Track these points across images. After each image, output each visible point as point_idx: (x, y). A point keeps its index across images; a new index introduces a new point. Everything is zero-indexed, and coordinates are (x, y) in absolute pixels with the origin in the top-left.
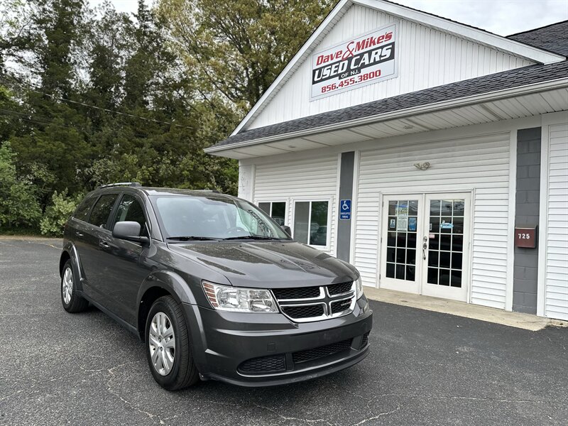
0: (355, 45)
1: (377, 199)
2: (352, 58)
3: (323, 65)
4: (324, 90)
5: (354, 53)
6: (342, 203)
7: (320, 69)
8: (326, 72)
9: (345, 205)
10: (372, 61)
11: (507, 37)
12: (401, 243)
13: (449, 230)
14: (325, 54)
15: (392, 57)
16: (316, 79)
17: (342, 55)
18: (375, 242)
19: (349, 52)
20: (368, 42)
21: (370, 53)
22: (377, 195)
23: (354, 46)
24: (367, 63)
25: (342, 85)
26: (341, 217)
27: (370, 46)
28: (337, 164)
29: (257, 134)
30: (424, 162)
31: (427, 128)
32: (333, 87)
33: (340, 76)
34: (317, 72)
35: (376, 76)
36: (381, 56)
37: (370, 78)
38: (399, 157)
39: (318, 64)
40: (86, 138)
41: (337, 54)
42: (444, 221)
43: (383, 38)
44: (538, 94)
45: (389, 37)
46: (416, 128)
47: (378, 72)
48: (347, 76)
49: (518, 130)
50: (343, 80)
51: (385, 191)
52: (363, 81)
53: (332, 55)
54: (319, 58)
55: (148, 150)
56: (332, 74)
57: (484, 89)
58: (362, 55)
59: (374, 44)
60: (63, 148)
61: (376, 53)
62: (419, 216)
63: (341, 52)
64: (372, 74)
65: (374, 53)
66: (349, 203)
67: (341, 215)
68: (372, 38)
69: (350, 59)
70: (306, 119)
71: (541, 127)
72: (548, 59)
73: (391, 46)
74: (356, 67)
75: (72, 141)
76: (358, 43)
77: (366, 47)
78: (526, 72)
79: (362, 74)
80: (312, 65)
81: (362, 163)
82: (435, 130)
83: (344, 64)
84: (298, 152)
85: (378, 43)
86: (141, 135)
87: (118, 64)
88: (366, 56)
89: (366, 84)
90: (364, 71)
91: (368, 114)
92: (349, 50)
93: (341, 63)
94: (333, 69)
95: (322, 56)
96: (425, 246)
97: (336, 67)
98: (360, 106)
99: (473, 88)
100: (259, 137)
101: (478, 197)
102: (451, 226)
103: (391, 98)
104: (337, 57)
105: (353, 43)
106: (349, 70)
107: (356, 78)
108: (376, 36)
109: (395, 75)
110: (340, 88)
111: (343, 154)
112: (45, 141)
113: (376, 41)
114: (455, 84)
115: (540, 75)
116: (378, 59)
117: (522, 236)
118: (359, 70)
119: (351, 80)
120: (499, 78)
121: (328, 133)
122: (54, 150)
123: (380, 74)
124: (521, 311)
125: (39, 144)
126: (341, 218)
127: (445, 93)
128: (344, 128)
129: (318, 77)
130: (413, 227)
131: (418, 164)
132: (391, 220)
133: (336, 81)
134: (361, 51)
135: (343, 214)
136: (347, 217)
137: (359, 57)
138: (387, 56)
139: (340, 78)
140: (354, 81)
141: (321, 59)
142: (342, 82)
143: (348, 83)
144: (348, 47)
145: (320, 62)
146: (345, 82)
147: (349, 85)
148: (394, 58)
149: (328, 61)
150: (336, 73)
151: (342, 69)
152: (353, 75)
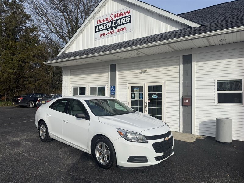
0: (114, 15)
1: (126, 86)
2: (113, 21)
3: (100, 24)
4: (101, 35)
5: (114, 19)
6: (111, 87)
7: (99, 26)
8: (101, 27)
9: (112, 88)
10: (122, 23)
11: (177, 15)
13: (156, 99)
15: (130, 22)
16: (97, 30)
19: (111, 19)
20: (119, 14)
21: (120, 19)
22: (126, 83)
23: (113, 16)
24: (119, 24)
25: (109, 34)
27: (121, 16)
29: (70, 55)
30: (145, 69)
31: (146, 54)
32: (105, 34)
33: (108, 29)
34: (97, 27)
35: (124, 30)
36: (125, 21)
39: (97, 23)
41: (106, 19)
42: (154, 95)
43: (126, 13)
44: (191, 40)
45: (129, 12)
46: (141, 54)
47: (124, 28)
48: (111, 30)
49: (183, 56)
50: (109, 31)
51: (129, 82)
52: (118, 32)
53: (104, 20)
54: (98, 20)
56: (104, 28)
57: (169, 38)
58: (117, 20)
59: (122, 15)
61: (123, 20)
62: (144, 93)
63: (108, 18)
65: (122, 19)
66: (114, 87)
68: (121, 13)
69: (112, 22)
70: (93, 49)
71: (192, 54)
72: (194, 25)
73: (129, 17)
74: (115, 25)
76: (115, 15)
77: (119, 17)
78: (186, 31)
79: (117, 29)
81: (119, 69)
82: (149, 55)
83: (109, 24)
84: (90, 64)
85: (124, 15)
88: (119, 21)
90: (118, 28)
91: (120, 48)
92: (111, 18)
93: (108, 24)
94: (105, 26)
95: (99, 20)
96: (146, 105)
97: (106, 25)
98: (117, 43)
99: (164, 37)
100: (71, 57)
101: (167, 84)
102: (156, 97)
103: (130, 41)
104: (106, 21)
105: (113, 14)
106: (111, 27)
107: (115, 30)
108: (123, 12)
110: (108, 35)
113: (123, 14)
114: (157, 35)
115: (192, 32)
116: (124, 22)
117: (185, 101)
118: (116, 27)
119: (113, 32)
120: (175, 33)
121: (103, 56)
123: (125, 29)
124: (186, 132)
126: (111, 94)
127: (153, 39)
128: (110, 54)
129: (98, 29)
130: (141, 96)
132: (132, 95)
134: (117, 18)
135: (112, 92)
136: (113, 94)
137: (116, 21)
138: (128, 21)
139: (108, 30)
140: (114, 32)
141: (99, 21)
142: (109, 32)
143: (111, 33)
144: (111, 16)
145: (98, 23)
146: (110, 32)
147: (112, 34)
148: (131, 22)
149: (102, 22)
150: (106, 28)
151: (109, 26)
152: (113, 29)
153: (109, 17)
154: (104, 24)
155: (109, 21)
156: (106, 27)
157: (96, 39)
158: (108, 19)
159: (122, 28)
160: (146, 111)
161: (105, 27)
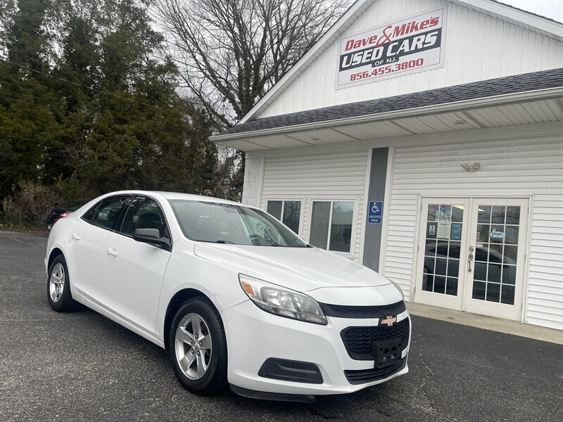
0: (393, 29)
1: (414, 202)
2: (389, 44)
3: (353, 50)
4: (353, 78)
5: (392, 39)
6: (371, 205)
7: (349, 55)
8: (357, 59)
9: (375, 207)
10: (413, 48)
13: (499, 241)
14: (356, 39)
15: (438, 44)
16: (344, 66)
17: (377, 40)
18: (410, 251)
19: (385, 38)
20: (408, 27)
21: (411, 39)
22: (415, 197)
23: (392, 30)
25: (376, 74)
26: (369, 220)
27: (411, 31)
28: (367, 161)
29: (273, 124)
30: (473, 162)
31: (479, 123)
33: (373, 63)
34: (346, 58)
35: (418, 65)
36: (424, 43)
37: (410, 67)
38: (442, 155)
40: (59, 120)
41: (371, 39)
42: (494, 230)
43: (427, 24)
45: (435, 22)
46: (468, 124)
47: (420, 61)
48: (382, 64)
50: (377, 68)
51: (424, 193)
52: (401, 70)
53: (364, 40)
54: (348, 42)
55: (129, 138)
56: (364, 61)
58: (401, 41)
59: (417, 29)
60: (33, 128)
61: (419, 40)
62: (464, 223)
63: (376, 37)
64: (412, 63)
65: (415, 39)
66: (380, 205)
68: (414, 23)
69: (386, 46)
70: (333, 109)
73: (437, 32)
74: (394, 54)
75: (42, 122)
76: (397, 28)
77: (407, 32)
79: (400, 62)
80: (339, 49)
81: (396, 161)
82: (488, 127)
83: (378, 51)
85: (421, 28)
86: (122, 121)
87: (96, 40)
88: (406, 42)
89: (405, 73)
90: (402, 59)
91: (414, 105)
92: (385, 35)
93: (376, 50)
94: (366, 55)
95: (353, 41)
96: (471, 256)
97: (368, 53)
101: (537, 204)
102: (503, 235)
104: (370, 43)
105: (391, 27)
106: (384, 57)
107: (393, 66)
108: (419, 21)
109: (440, 64)
110: (373, 76)
111: (374, 149)
112: (12, 118)
113: (419, 26)
116: (420, 46)
118: (397, 57)
121: (365, 125)
122: (22, 130)
123: (422, 64)
125: (5, 121)
126: (370, 222)
128: (386, 120)
129: (346, 63)
130: (456, 232)
131: (466, 165)
132: (431, 227)
133: (369, 68)
134: (400, 37)
135: (371, 217)
136: (377, 221)
137: (397, 43)
138: (432, 44)
139: (373, 66)
140: (390, 69)
141: (351, 44)
142: (376, 70)
143: (383, 71)
144: (384, 32)
145: (349, 47)
146: (380, 71)
147: (384, 74)
148: (440, 46)
149: (359, 46)
150: (368, 60)
151: (377, 56)
152: (389, 63)
154: (363, 50)
155: (380, 43)
156: (370, 57)
157: (339, 87)
158: (375, 39)
159: (414, 61)
160: (470, 271)
161: (367, 58)
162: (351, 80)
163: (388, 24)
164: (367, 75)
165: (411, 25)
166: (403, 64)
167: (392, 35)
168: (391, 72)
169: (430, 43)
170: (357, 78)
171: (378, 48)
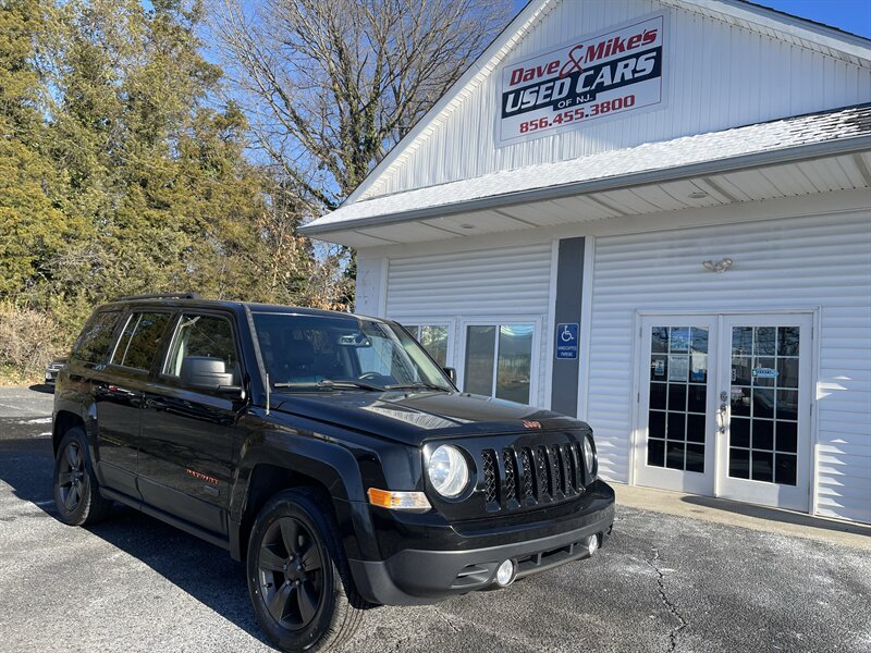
0: (585, 50)
2: (579, 73)
3: (523, 84)
4: (524, 128)
5: (583, 66)
7: (517, 93)
8: (529, 97)
10: (617, 79)
12: (677, 402)
15: (656, 72)
16: (509, 109)
19: (572, 64)
20: (609, 47)
21: (613, 65)
22: (630, 315)
23: (583, 52)
25: (560, 121)
26: (558, 354)
27: (614, 53)
30: (721, 257)
31: (731, 197)
33: (555, 105)
34: (511, 97)
35: (626, 106)
36: (634, 71)
38: (670, 247)
39: (512, 83)
41: (551, 67)
42: (760, 365)
45: (650, 37)
46: (712, 198)
47: (629, 99)
48: (570, 105)
50: (562, 112)
52: (600, 114)
53: (539, 69)
54: (514, 73)
56: (541, 101)
58: (598, 69)
59: (622, 50)
62: (711, 355)
63: (558, 63)
64: (617, 103)
65: (621, 65)
66: (575, 330)
67: (559, 352)
68: (617, 39)
69: (574, 77)
73: (654, 54)
74: (588, 89)
76: (591, 49)
77: (607, 55)
79: (598, 101)
80: (500, 84)
81: (598, 257)
83: (562, 84)
85: (629, 47)
88: (606, 70)
89: (607, 119)
90: (601, 97)
92: (573, 60)
93: (558, 83)
94: (543, 92)
95: (521, 71)
96: (723, 409)
101: (827, 321)
102: (774, 374)
104: (549, 72)
105: (580, 47)
108: (625, 37)
109: (661, 103)
110: (556, 124)
111: (561, 241)
113: (626, 44)
116: (628, 76)
118: (592, 94)
119: (577, 113)
121: (547, 202)
123: (632, 103)
126: (560, 356)
131: (710, 262)
132: (657, 362)
134: (596, 62)
135: (562, 348)
136: (570, 354)
137: (592, 72)
138: (648, 72)
139: (556, 109)
140: (582, 113)
141: (519, 74)
142: (560, 115)
143: (571, 117)
144: (570, 55)
145: (516, 80)
146: (566, 115)
147: (574, 121)
148: (660, 75)
149: (532, 78)
150: (548, 100)
151: (560, 93)
152: (580, 103)
153: (564, 59)
154: (539, 85)
155: (564, 72)
156: (550, 95)
157: (501, 142)
158: (557, 66)
159: (620, 100)
160: (723, 431)
161: (546, 97)
162: (522, 131)
163: (577, 43)
164: (546, 122)
165: (613, 43)
166: (602, 104)
167: (584, 59)
168: (584, 118)
169: (644, 70)
170: (530, 128)
171: (562, 81)
